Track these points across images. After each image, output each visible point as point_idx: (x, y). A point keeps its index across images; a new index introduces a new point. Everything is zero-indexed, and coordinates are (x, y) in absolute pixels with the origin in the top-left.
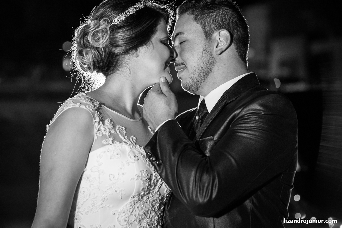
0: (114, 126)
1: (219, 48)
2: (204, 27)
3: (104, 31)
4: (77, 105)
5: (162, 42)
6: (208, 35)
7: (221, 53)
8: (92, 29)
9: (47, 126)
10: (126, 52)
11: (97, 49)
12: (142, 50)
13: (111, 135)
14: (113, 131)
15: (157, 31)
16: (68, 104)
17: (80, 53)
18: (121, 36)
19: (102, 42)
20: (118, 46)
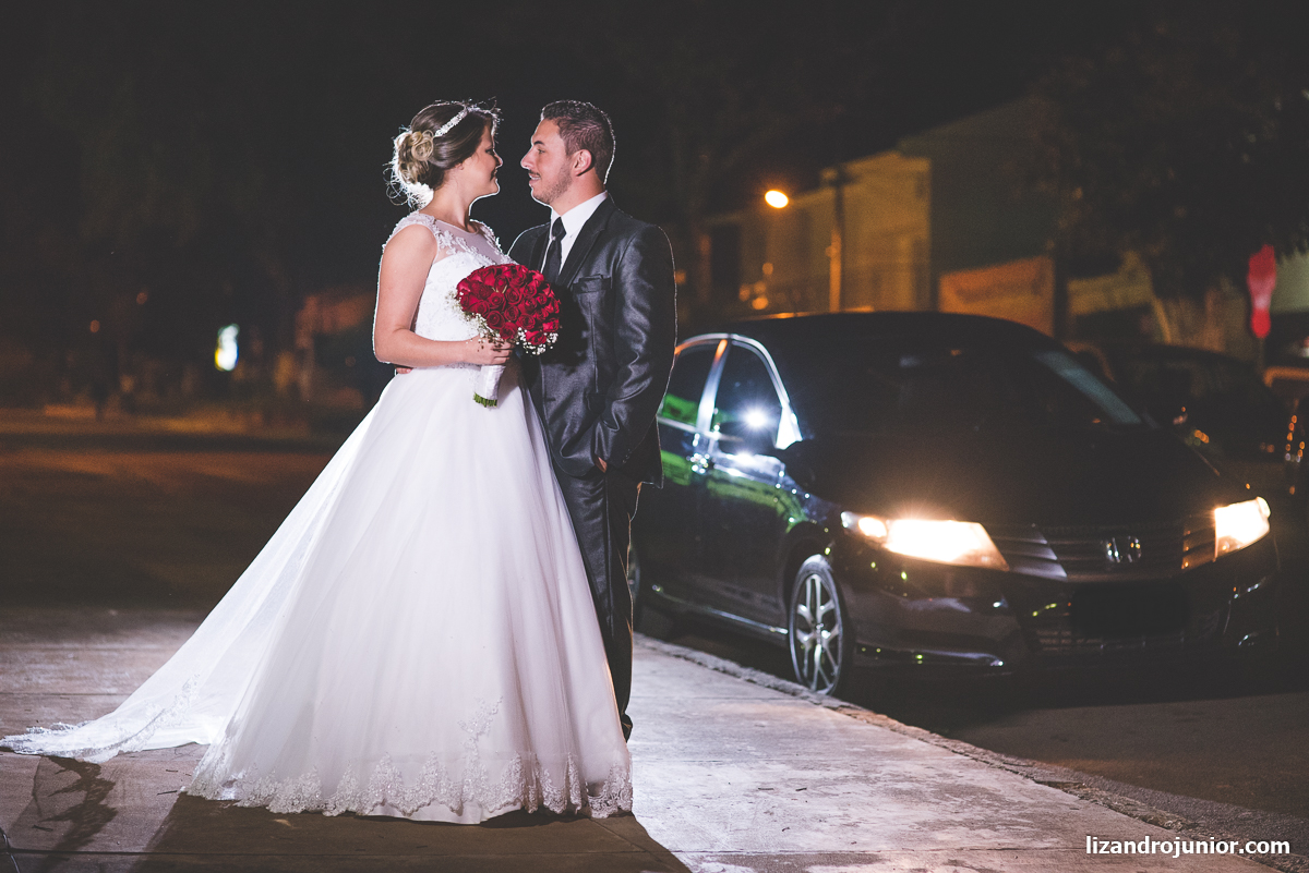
0: (454, 239)
1: (577, 169)
2: (567, 145)
3: (427, 144)
4: (414, 222)
5: (487, 151)
6: (569, 153)
7: (580, 175)
8: (415, 142)
9: (384, 246)
10: (452, 166)
11: (421, 162)
12: (468, 162)
13: (453, 246)
14: (453, 242)
15: (481, 141)
16: (403, 223)
17: (403, 167)
18: (445, 149)
19: (426, 155)
20: (442, 160)
